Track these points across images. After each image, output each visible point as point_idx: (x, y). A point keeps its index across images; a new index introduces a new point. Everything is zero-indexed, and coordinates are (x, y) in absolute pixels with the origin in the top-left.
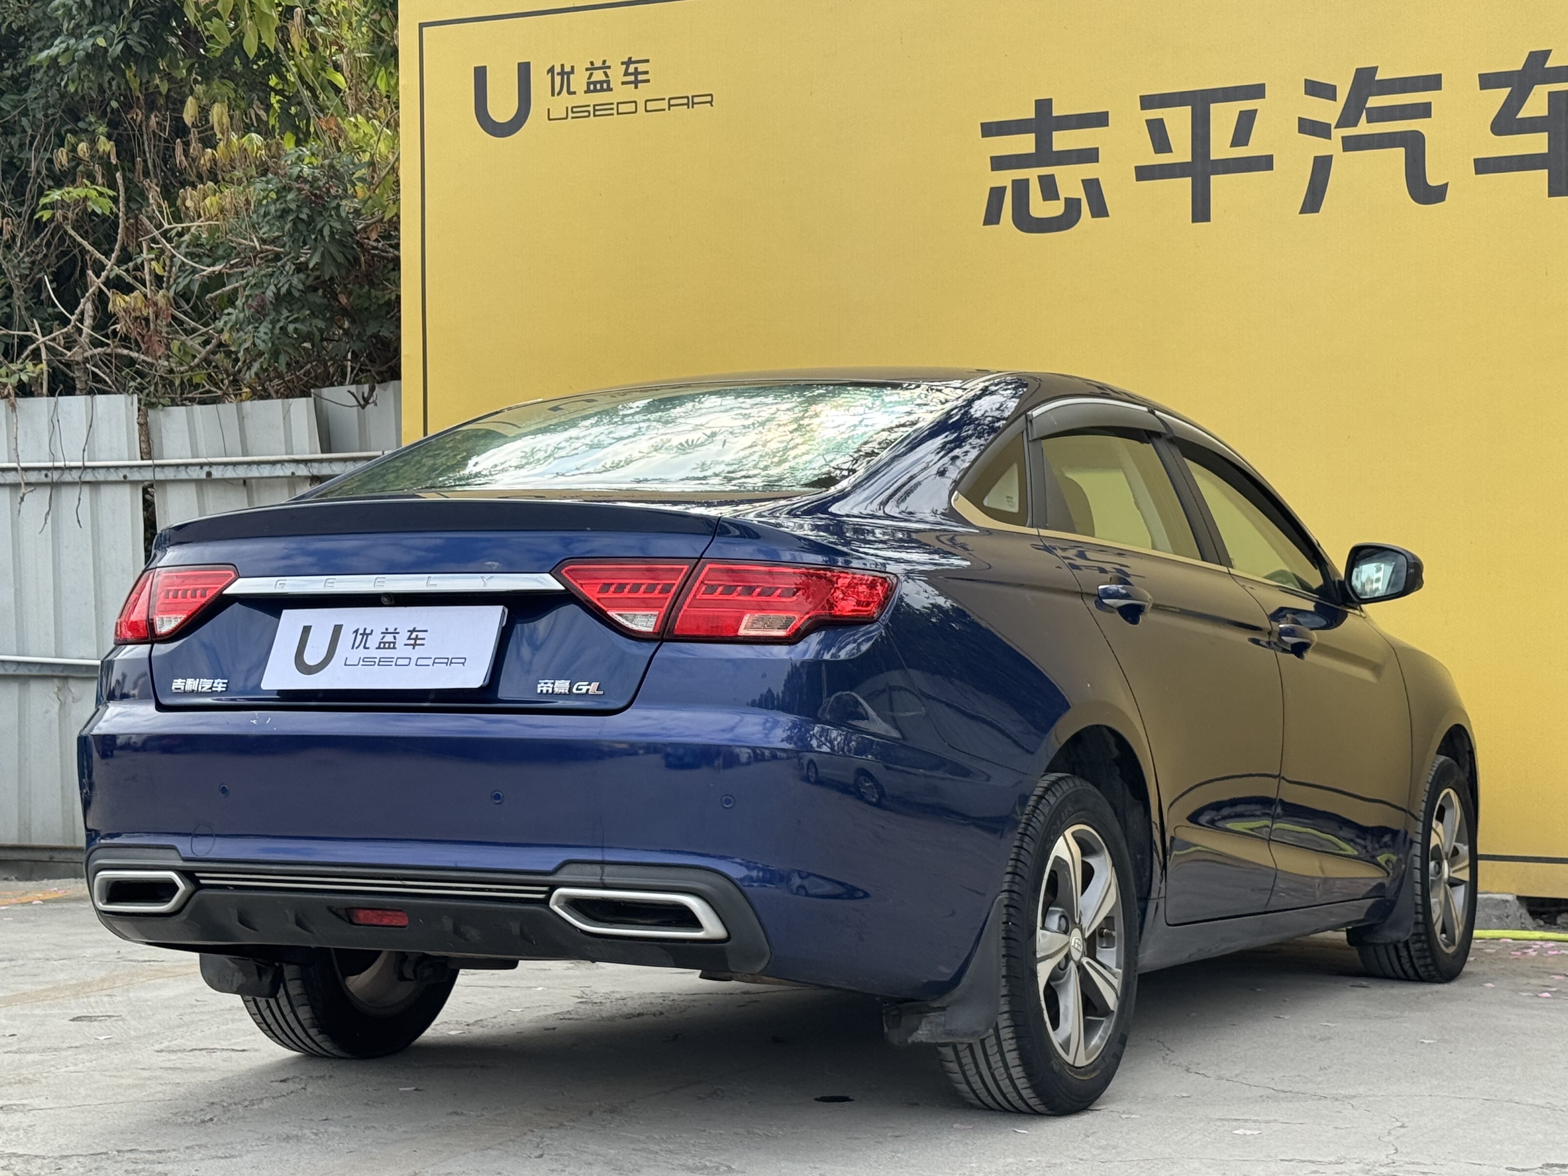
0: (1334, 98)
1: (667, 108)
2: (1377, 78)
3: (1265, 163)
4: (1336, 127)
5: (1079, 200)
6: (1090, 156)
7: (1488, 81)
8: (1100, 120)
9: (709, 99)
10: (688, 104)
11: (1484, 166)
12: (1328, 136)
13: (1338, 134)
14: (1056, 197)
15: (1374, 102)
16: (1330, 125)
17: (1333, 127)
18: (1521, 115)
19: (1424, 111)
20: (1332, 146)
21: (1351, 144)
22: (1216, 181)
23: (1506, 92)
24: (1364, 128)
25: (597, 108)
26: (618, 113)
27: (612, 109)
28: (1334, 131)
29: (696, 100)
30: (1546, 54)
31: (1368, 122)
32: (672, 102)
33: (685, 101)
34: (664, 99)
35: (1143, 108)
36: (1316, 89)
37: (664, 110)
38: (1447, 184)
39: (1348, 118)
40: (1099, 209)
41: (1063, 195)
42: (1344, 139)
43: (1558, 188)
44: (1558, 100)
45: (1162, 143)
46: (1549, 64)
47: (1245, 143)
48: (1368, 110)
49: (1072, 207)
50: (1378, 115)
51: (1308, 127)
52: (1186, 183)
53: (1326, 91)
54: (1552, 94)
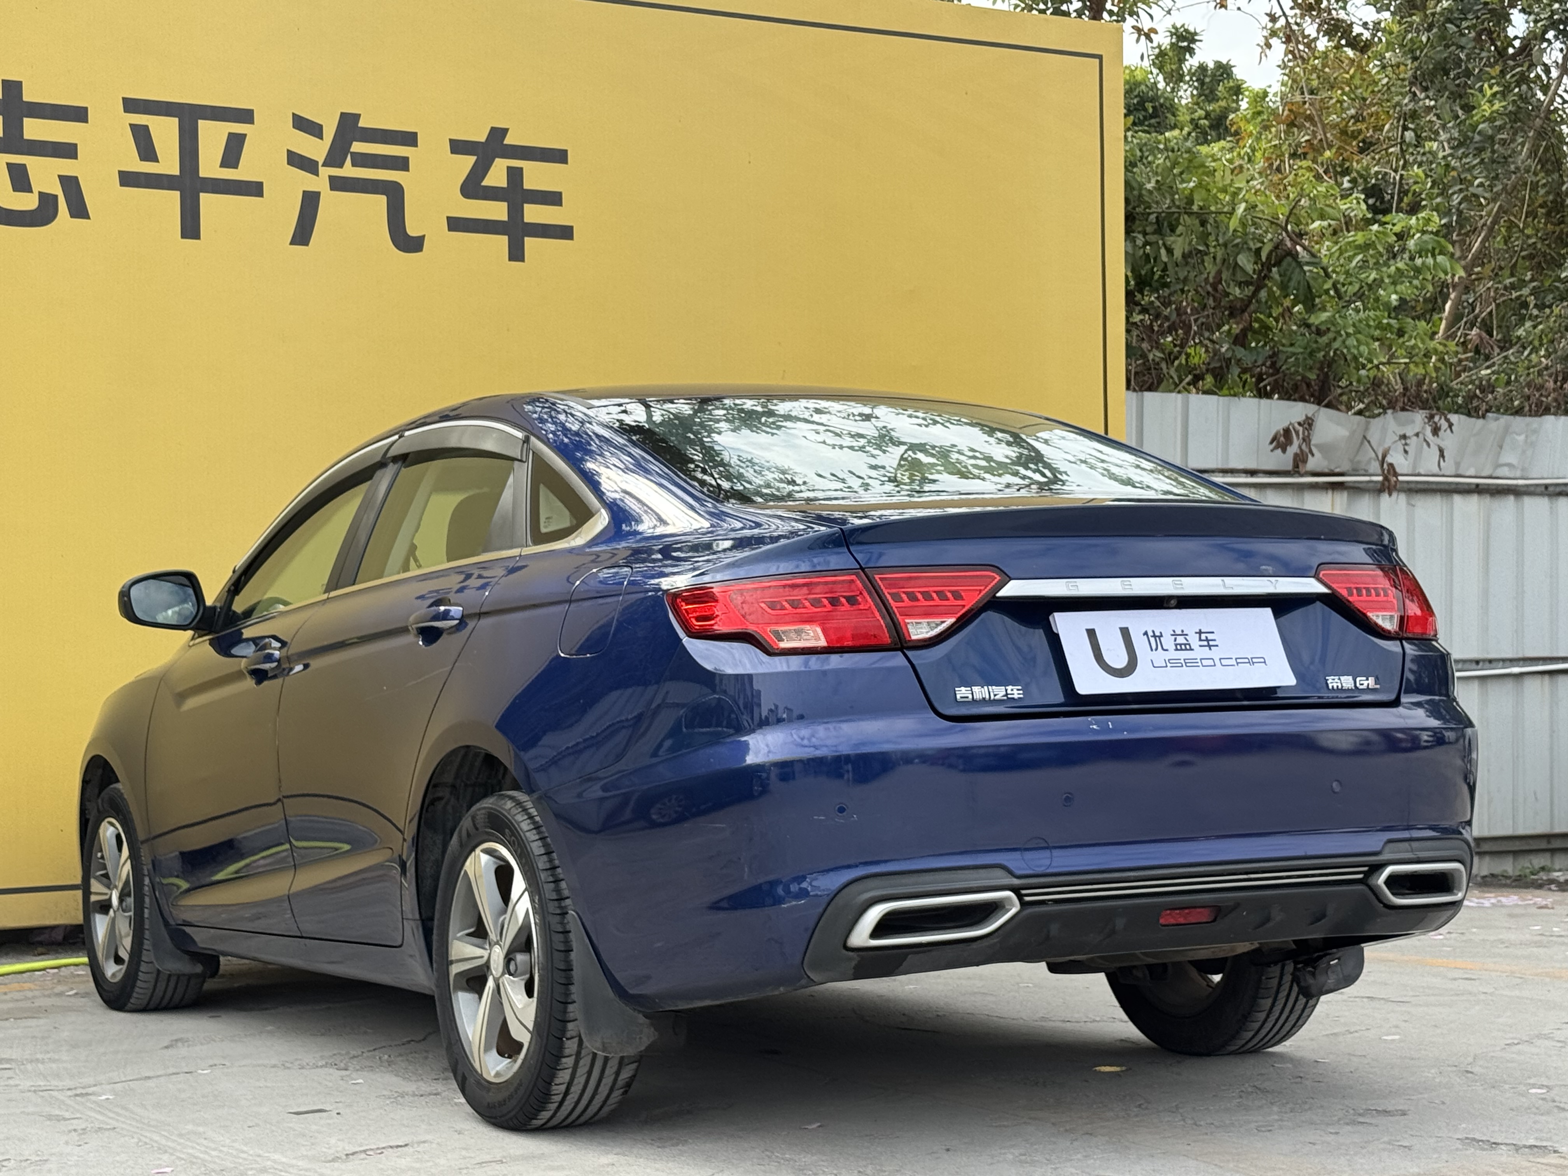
0: (321, 137)
2: (360, 125)
3: (254, 189)
4: (323, 165)
5: (56, 197)
6: (68, 151)
7: (458, 147)
8: (79, 114)
11: (456, 224)
12: (316, 173)
13: (326, 172)
14: (29, 190)
15: (358, 147)
16: (317, 162)
17: (320, 164)
18: (485, 183)
19: (402, 164)
20: (319, 183)
21: (338, 184)
22: (205, 198)
23: (472, 159)
24: (348, 170)
28: (322, 170)
30: (505, 131)
31: (353, 165)
35: (127, 110)
36: (302, 124)
38: (424, 236)
39: (335, 158)
40: (79, 210)
41: (36, 189)
42: (331, 178)
43: (516, 254)
44: (515, 175)
45: (147, 151)
46: (507, 141)
47: (235, 166)
48: (352, 153)
49: (48, 203)
50: (362, 160)
51: (297, 160)
52: (175, 196)
53: (313, 129)
54: (510, 169)
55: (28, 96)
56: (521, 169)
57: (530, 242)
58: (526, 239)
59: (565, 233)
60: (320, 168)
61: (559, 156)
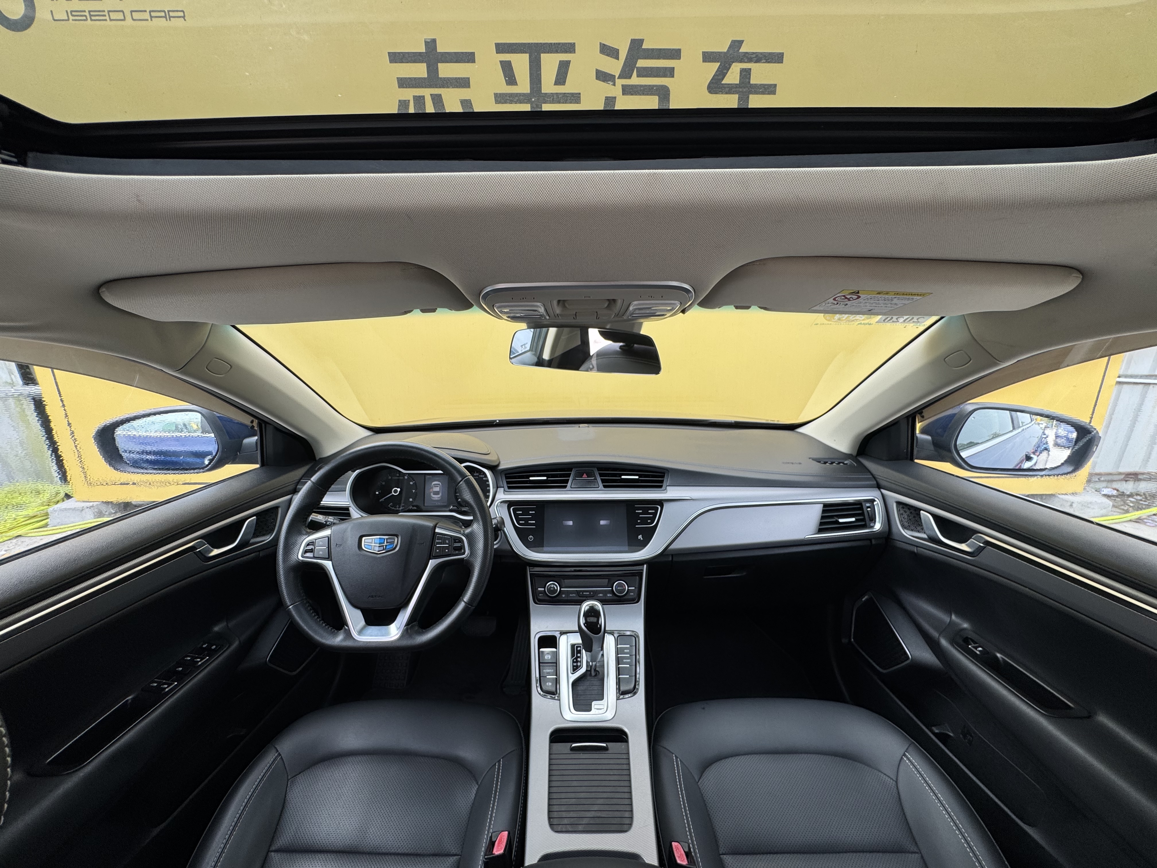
0: (618, 58)
1: (150, 19)
2: (643, 47)
3: (575, 98)
6: (463, 83)
7: (708, 57)
8: (469, 58)
9: (181, 14)
10: (165, 17)
12: (614, 84)
13: (620, 82)
15: (642, 63)
16: (615, 76)
17: (617, 77)
18: (725, 81)
19: (669, 72)
20: (616, 91)
21: (628, 90)
22: (546, 107)
23: (717, 65)
24: (635, 80)
25: (92, 13)
26: (111, 20)
27: (105, 16)
29: (171, 14)
30: (741, 42)
31: (638, 76)
32: (153, 14)
33: (163, 14)
34: (145, 11)
35: (498, 52)
36: (605, 50)
37: (147, 20)
39: (626, 73)
41: (448, 110)
42: (623, 86)
44: (746, 74)
45: (511, 79)
46: (742, 50)
47: (563, 83)
48: (637, 68)
50: (644, 72)
51: (603, 76)
52: (527, 107)
53: (613, 53)
54: (742, 71)
55: (440, 49)
56: (750, 69)
60: (617, 80)
61: (777, 58)
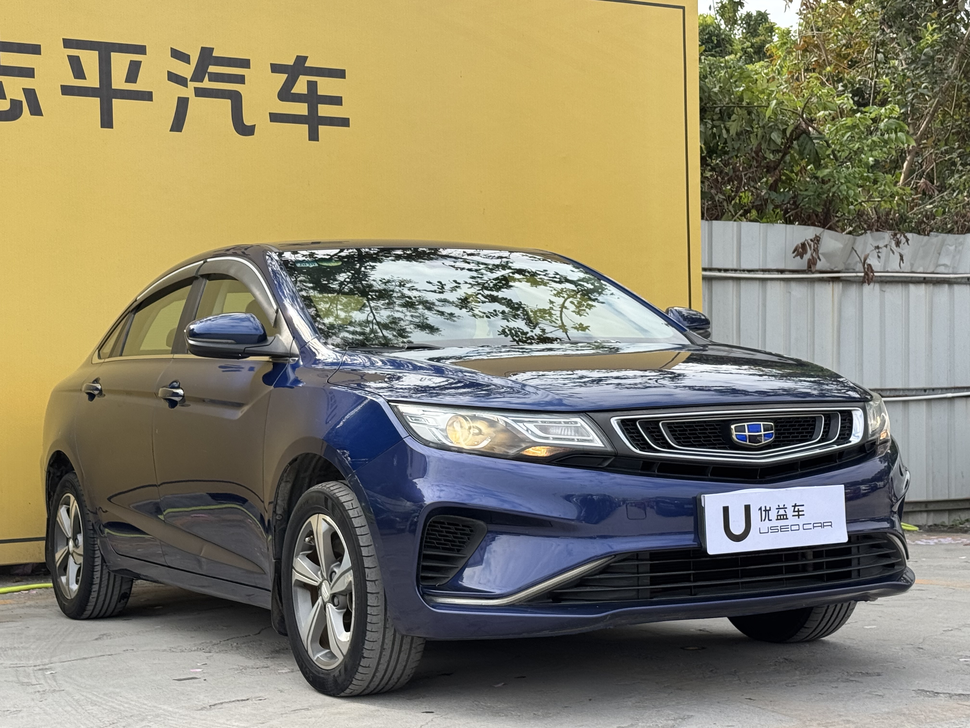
0: (188, 62)
2: (213, 55)
3: (147, 96)
4: (190, 81)
5: (21, 102)
6: (29, 73)
7: (276, 68)
8: (35, 49)
11: (275, 118)
12: (186, 86)
13: (192, 85)
14: (4, 98)
15: (212, 69)
16: (187, 79)
17: (189, 80)
18: (293, 91)
19: (241, 80)
20: (188, 92)
21: (200, 93)
22: (116, 102)
23: (285, 76)
24: (206, 84)
28: (190, 83)
30: (306, 58)
31: (209, 80)
35: (65, 47)
36: (177, 54)
38: (255, 126)
39: (198, 76)
40: (36, 110)
41: (9, 97)
42: (195, 89)
43: (314, 136)
44: (312, 86)
45: (79, 72)
46: (307, 64)
47: (135, 81)
48: (209, 73)
49: (16, 106)
50: (215, 77)
51: (173, 78)
52: (97, 101)
53: (184, 58)
54: (309, 82)
56: (316, 82)
57: (322, 129)
58: (320, 126)
59: (344, 122)
60: (189, 83)
61: (340, 74)
